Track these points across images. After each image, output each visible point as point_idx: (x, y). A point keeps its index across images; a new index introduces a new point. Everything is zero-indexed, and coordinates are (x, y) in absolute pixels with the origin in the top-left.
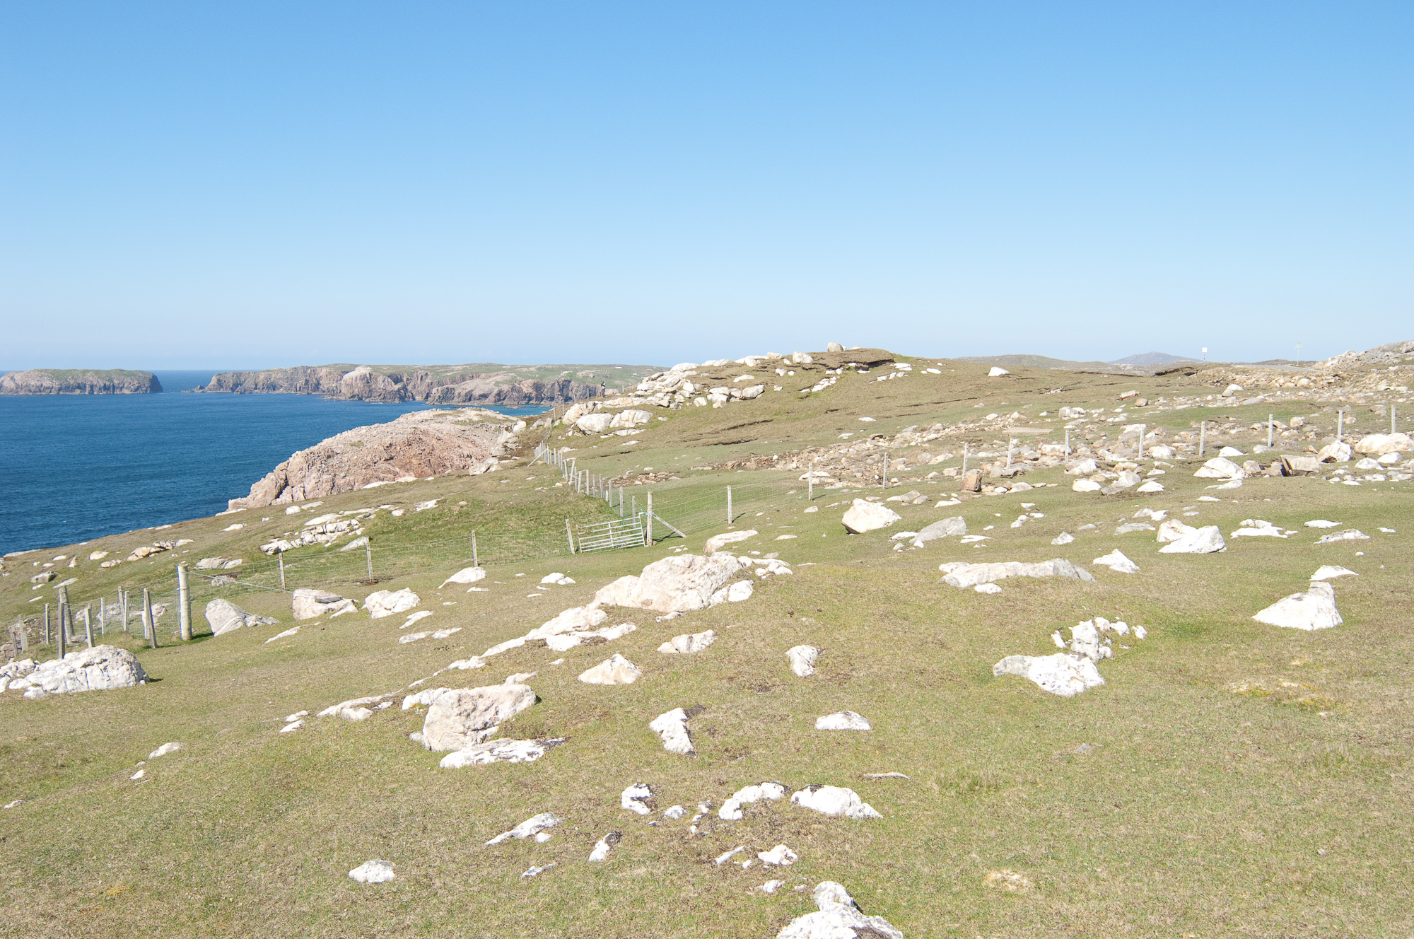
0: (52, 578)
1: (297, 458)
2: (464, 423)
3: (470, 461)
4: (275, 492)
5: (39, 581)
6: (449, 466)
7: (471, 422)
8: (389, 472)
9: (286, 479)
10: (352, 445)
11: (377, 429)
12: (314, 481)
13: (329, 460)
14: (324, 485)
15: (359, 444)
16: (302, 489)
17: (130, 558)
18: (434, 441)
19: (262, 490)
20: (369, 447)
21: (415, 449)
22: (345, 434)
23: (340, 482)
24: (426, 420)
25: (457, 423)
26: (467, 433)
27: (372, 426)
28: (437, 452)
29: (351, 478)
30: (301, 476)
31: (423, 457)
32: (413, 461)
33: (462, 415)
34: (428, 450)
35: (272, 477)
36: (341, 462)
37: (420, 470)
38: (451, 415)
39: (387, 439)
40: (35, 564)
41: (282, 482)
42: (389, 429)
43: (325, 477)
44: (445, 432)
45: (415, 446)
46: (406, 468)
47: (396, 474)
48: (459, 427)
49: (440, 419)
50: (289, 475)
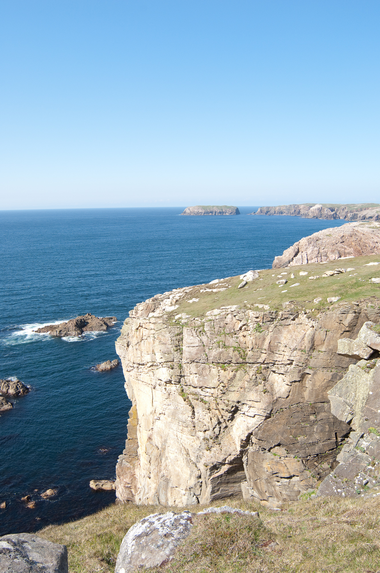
0: (286, 282)
1: (304, 241)
2: (373, 228)
3: (377, 244)
4: (294, 254)
5: (280, 283)
6: (368, 246)
7: (376, 228)
8: (342, 248)
9: (298, 249)
10: (327, 236)
11: (336, 229)
12: (311, 250)
13: (317, 242)
14: (315, 252)
15: (329, 235)
16: (306, 253)
17: (324, 276)
18: (362, 235)
19: (288, 253)
20: (334, 236)
21: (354, 238)
22: (323, 231)
23: (321, 251)
24: (356, 226)
25: (370, 227)
26: (375, 232)
27: (335, 228)
28: (363, 240)
29: (327, 250)
30: (306, 248)
31: (357, 242)
32: (353, 243)
33: (372, 224)
34: (359, 239)
35: (293, 248)
36: (322, 243)
37: (355, 247)
38: (367, 224)
39: (342, 234)
40: (273, 276)
41: (297, 250)
42: (342, 229)
43: (316, 249)
44: (365, 231)
45: (353, 237)
46: (350, 246)
47: (345, 249)
48: (371, 229)
49: (362, 226)
50: (300, 247)
